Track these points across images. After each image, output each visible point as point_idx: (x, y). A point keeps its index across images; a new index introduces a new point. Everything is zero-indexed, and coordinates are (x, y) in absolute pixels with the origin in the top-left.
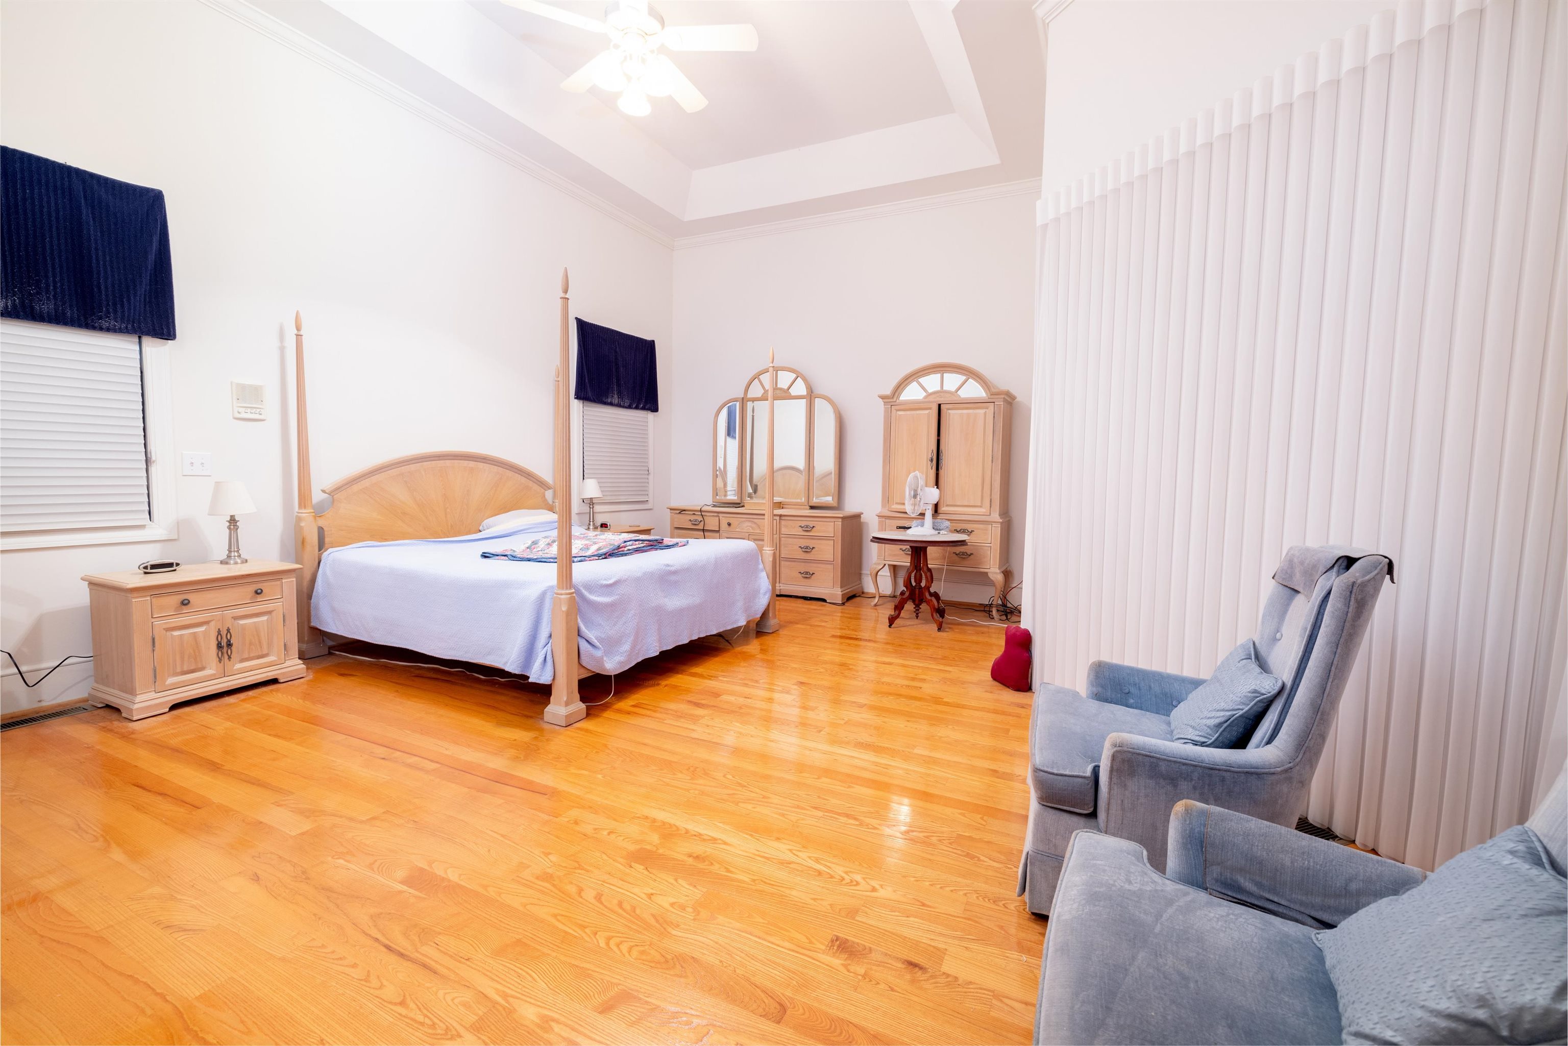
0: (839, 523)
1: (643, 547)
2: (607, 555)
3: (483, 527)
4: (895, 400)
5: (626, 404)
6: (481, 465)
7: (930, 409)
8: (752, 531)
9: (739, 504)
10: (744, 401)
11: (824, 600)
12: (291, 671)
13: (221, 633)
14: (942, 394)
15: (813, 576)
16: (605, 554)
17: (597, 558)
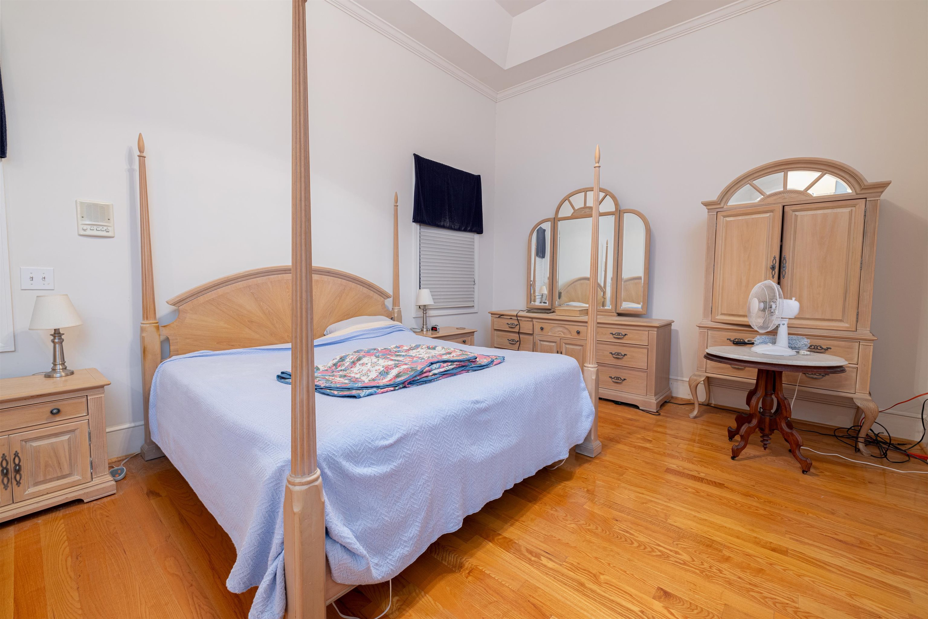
0: (654, 333)
1: (453, 369)
2: (406, 383)
3: (327, 331)
4: (722, 205)
5: (457, 227)
6: (325, 278)
7: (772, 211)
8: (563, 336)
9: (550, 309)
10: (555, 221)
11: (636, 407)
12: (97, 490)
13: (7, 458)
14: (785, 195)
15: (624, 382)
16: (403, 383)
17: (392, 389)
